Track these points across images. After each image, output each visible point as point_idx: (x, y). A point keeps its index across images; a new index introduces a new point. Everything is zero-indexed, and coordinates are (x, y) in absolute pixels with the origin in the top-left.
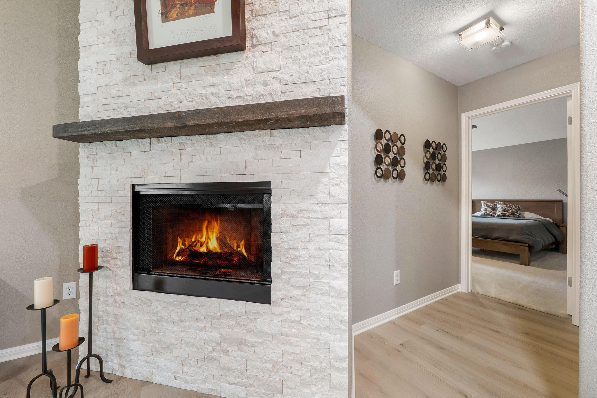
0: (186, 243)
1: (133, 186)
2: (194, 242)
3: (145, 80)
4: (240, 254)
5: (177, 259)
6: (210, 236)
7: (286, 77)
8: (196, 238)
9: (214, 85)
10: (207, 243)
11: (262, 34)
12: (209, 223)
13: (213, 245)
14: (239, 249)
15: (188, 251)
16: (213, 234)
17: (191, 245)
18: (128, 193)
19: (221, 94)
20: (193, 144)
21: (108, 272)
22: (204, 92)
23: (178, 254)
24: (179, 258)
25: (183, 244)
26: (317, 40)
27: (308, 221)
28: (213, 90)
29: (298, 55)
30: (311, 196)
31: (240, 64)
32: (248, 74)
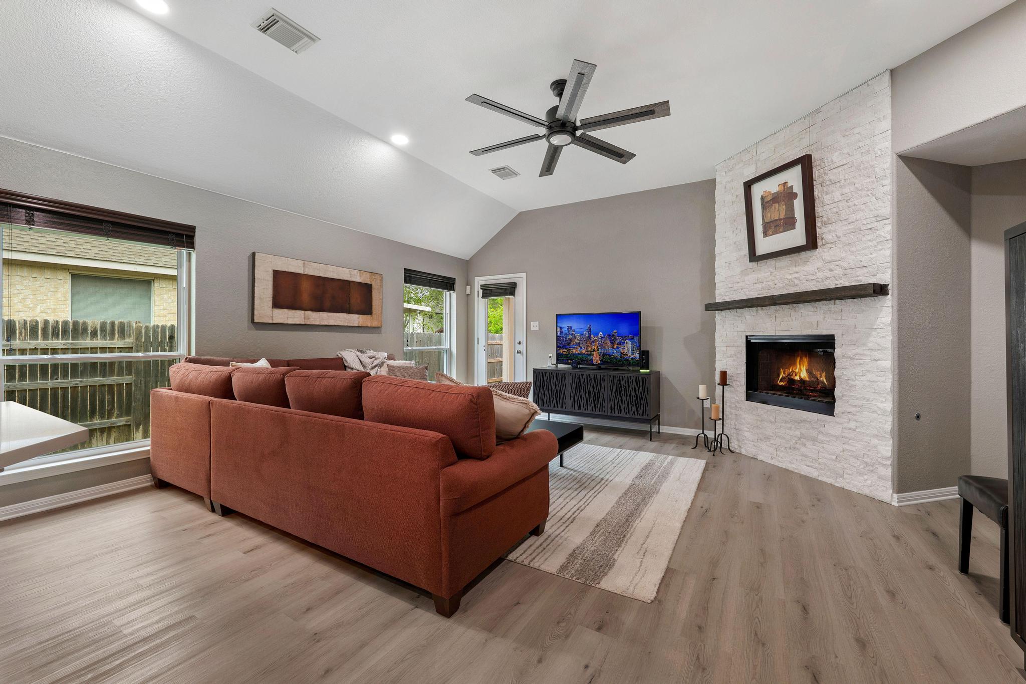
0: (786, 373)
1: (747, 337)
2: (791, 372)
3: (753, 271)
4: (823, 382)
5: (780, 384)
6: (802, 368)
7: (845, 265)
8: (792, 369)
9: (797, 272)
10: (800, 373)
11: (828, 237)
12: (801, 358)
13: (804, 375)
14: (821, 379)
15: (787, 378)
16: (803, 366)
17: (789, 375)
18: (744, 340)
19: (801, 278)
20: (783, 310)
21: (732, 389)
22: (791, 277)
23: (781, 381)
24: (781, 384)
25: (784, 373)
26: (869, 237)
27: (861, 361)
28: (796, 275)
29: (854, 249)
30: (864, 345)
31: (813, 258)
32: (820, 264)
